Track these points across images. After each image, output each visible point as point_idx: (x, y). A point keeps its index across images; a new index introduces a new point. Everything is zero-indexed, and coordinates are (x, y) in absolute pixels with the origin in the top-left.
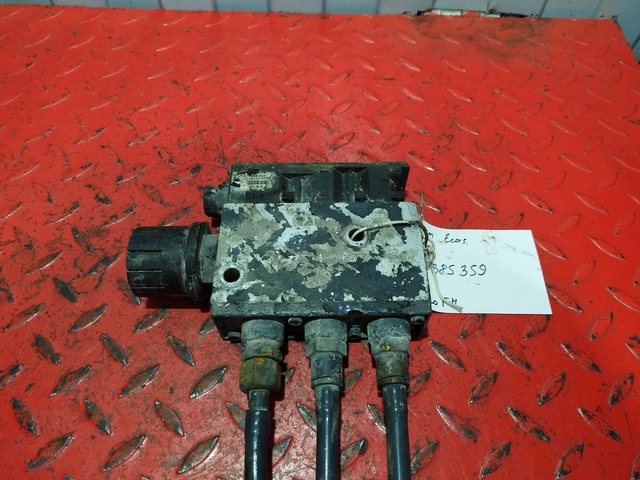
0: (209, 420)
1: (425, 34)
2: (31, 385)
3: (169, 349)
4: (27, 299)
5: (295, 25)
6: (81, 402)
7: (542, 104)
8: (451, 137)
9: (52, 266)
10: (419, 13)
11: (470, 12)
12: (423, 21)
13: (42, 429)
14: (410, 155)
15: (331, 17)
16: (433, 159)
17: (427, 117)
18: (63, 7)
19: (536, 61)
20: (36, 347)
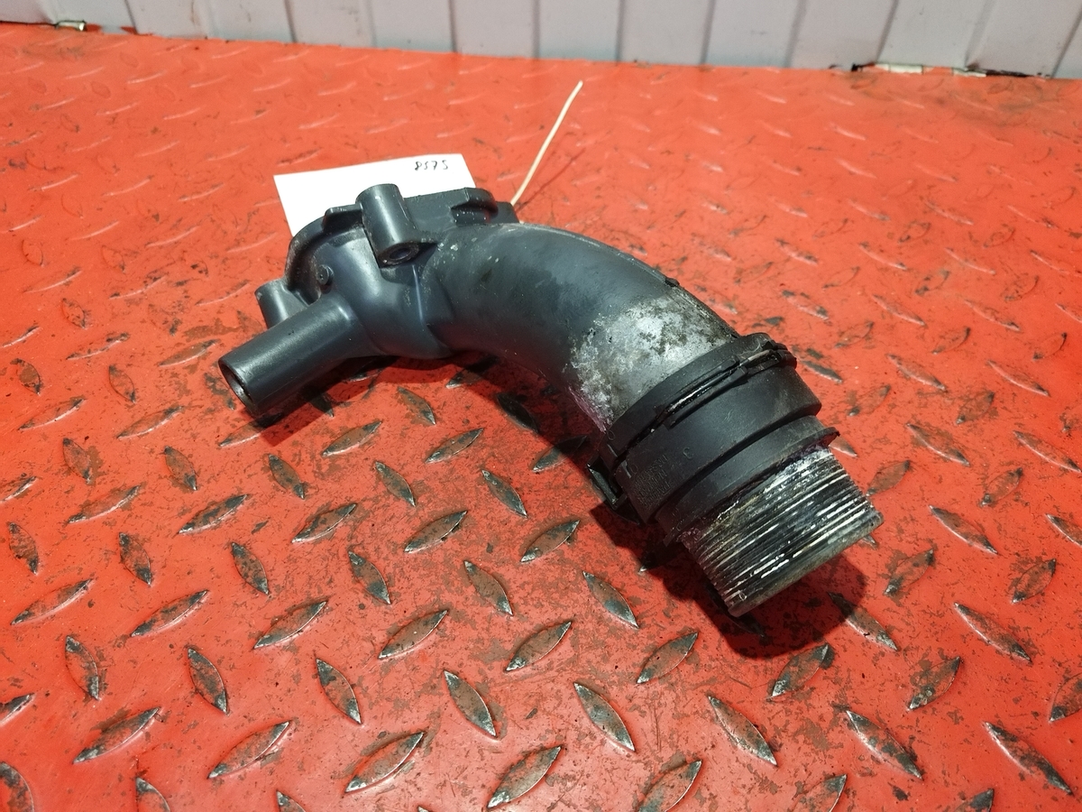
0: (556, 596)
1: (867, 94)
2: (260, 526)
3: (484, 490)
5: (659, 78)
6: (341, 554)
7: (1074, 189)
8: (928, 227)
10: (855, 68)
11: (936, 68)
12: (862, 78)
13: (277, 587)
14: (861, 248)
15: (714, 70)
16: (901, 254)
17: (884, 199)
18: (310, 46)
19: (1055, 132)
20: (270, 473)
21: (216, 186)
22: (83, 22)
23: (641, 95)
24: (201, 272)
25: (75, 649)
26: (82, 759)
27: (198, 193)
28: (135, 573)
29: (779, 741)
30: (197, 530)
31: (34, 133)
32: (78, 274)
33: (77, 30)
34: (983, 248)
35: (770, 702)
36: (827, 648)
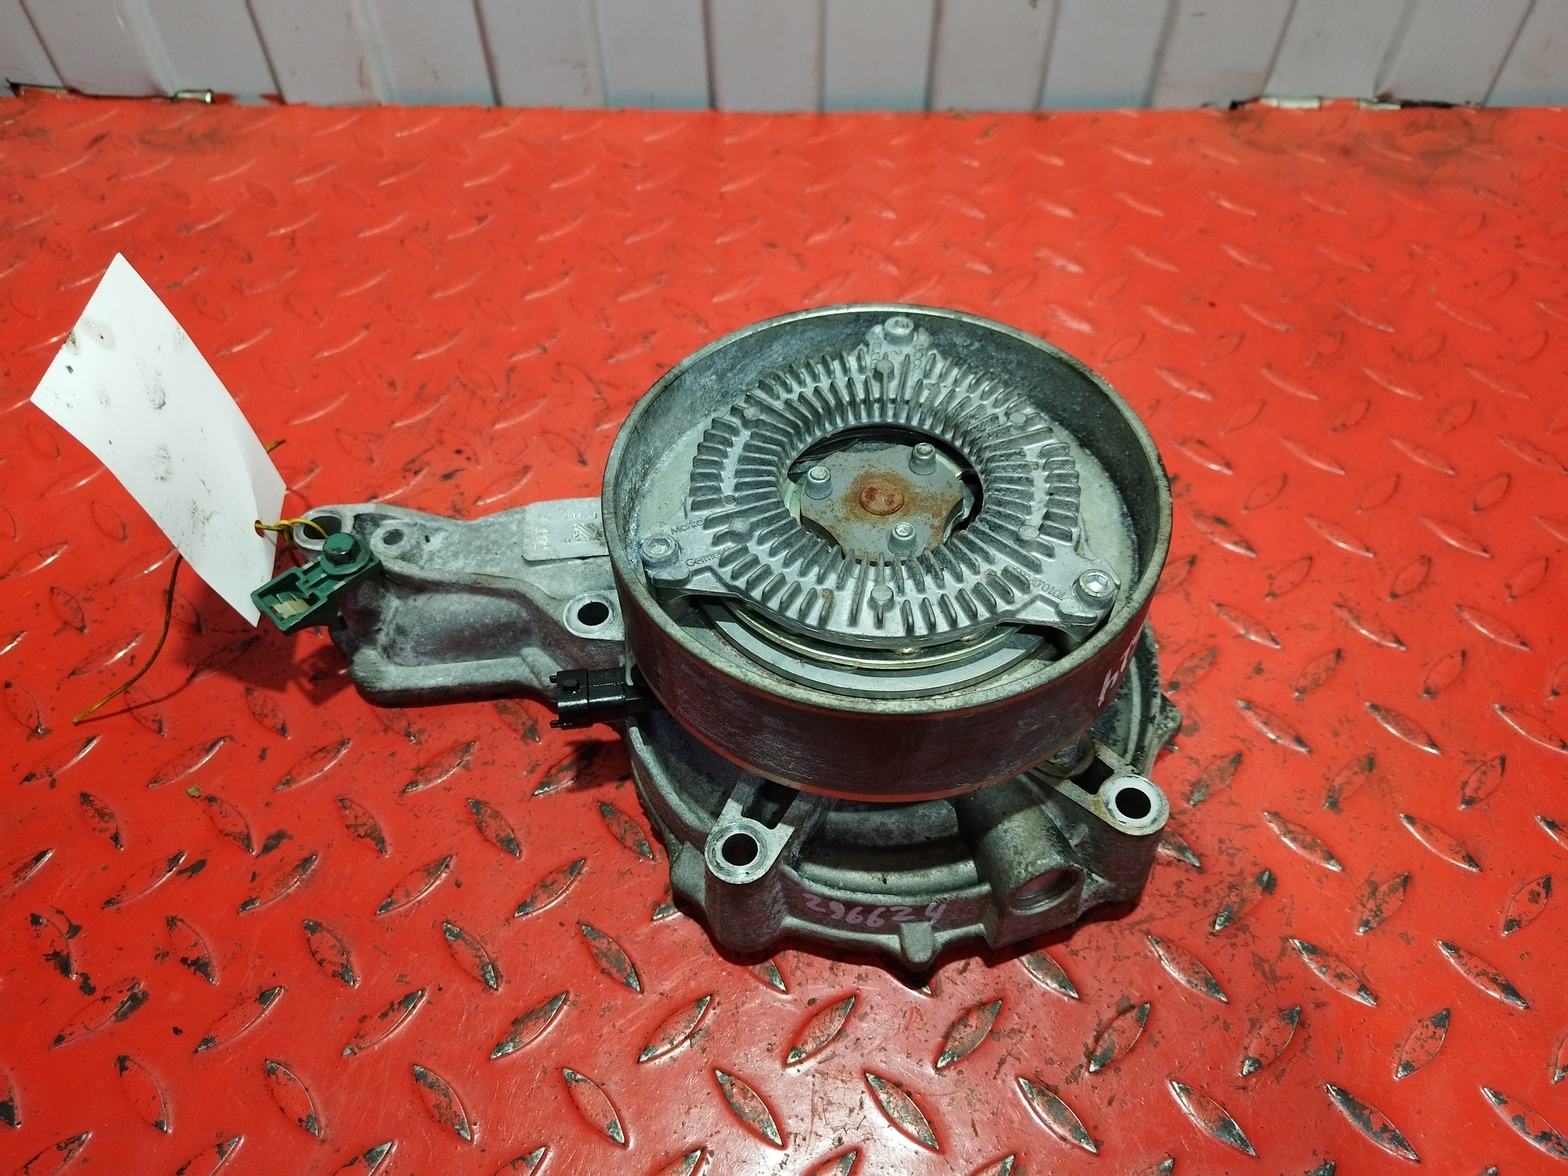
1: (1251, 143)
5: (985, 134)
7: (1514, 273)
8: (1342, 337)
10: (1234, 105)
11: (1337, 100)
12: (1244, 120)
14: (1264, 372)
15: (1054, 118)
16: (1311, 379)
17: (1285, 301)
18: (521, 110)
19: (1489, 191)
21: (455, 334)
22: (210, 91)
23: (966, 161)
24: (468, 459)
25: (457, 936)
26: (500, 1054)
27: (435, 346)
28: (498, 844)
31: (195, 269)
32: (317, 471)
33: (204, 102)
34: (1409, 364)
35: (1212, 934)
36: (1267, 873)
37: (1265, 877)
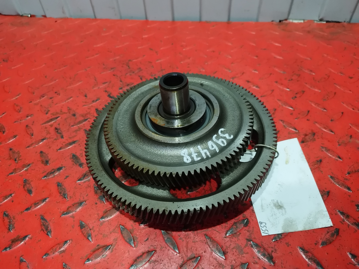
1: (283, 30)
2: (67, 177)
4: (70, 138)
5: (213, 26)
6: (92, 186)
7: (352, 62)
8: (299, 75)
9: (84, 125)
10: (280, 21)
11: (308, 20)
12: (282, 24)
13: (70, 197)
14: (275, 83)
15: (232, 23)
16: (288, 85)
17: (285, 66)
18: (100, 20)
19: (348, 42)
20: (72, 159)
21: (66, 66)
22: (30, 14)
23: (207, 32)
24: (58, 94)
25: (6, 216)
26: (5, 251)
27: (60, 68)
28: (27, 192)
29: (227, 251)
30: (47, 178)
31: (11, 51)
32: (20, 95)
33: (28, 17)
34: (318, 83)
35: (225, 237)
36: (247, 220)
37: (246, 221)
